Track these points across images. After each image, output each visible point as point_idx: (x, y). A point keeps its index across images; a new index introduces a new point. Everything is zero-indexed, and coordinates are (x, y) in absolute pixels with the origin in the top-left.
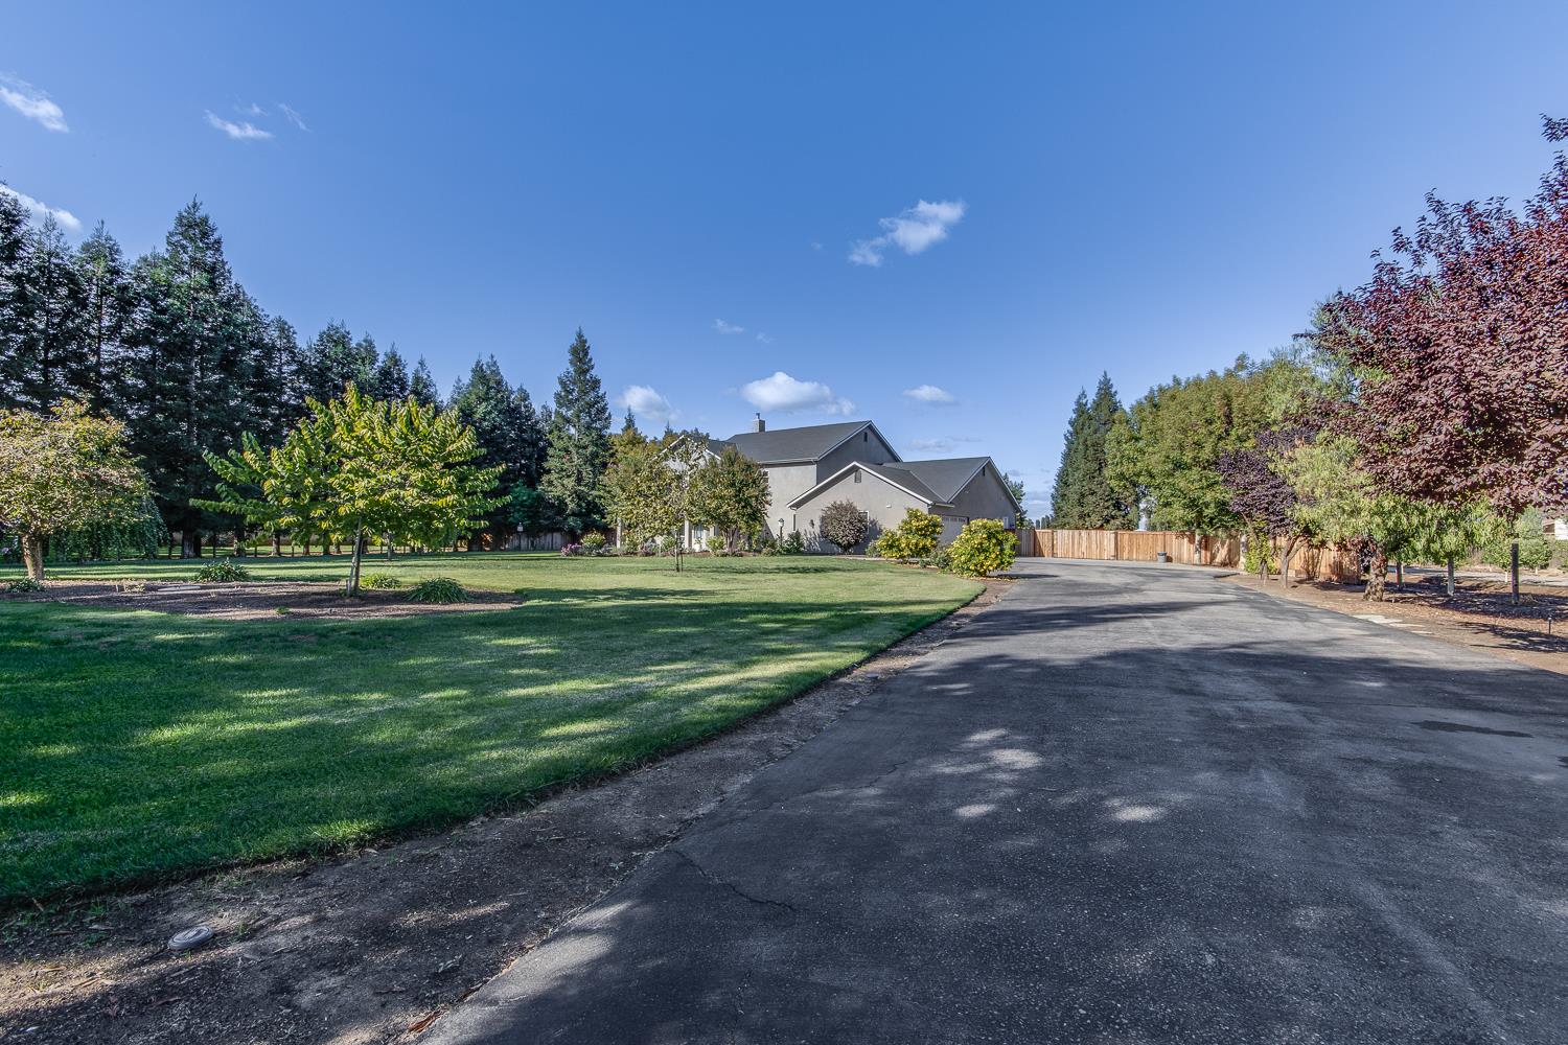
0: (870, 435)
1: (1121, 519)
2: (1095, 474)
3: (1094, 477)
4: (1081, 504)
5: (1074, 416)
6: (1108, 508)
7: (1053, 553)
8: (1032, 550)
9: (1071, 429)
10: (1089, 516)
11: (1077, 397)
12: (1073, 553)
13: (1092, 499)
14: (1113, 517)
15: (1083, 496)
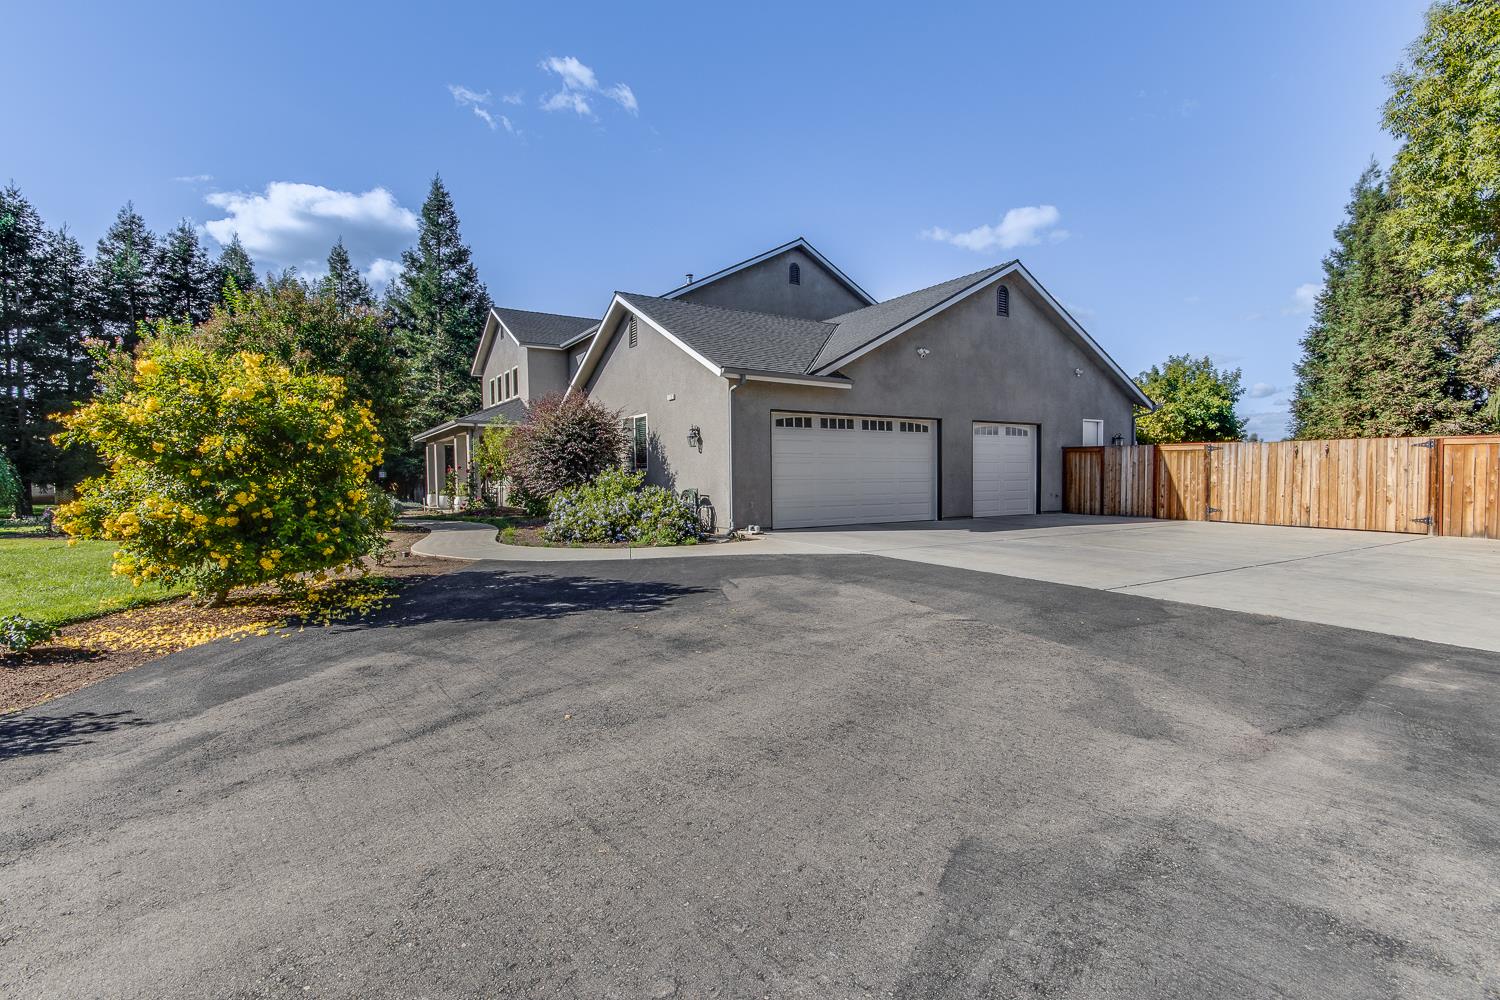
0: (806, 269)
1: (1461, 419)
2: (1394, 324)
3: (1389, 330)
4: (1353, 391)
5: (1348, 219)
6: (1425, 395)
7: (1208, 511)
8: (1148, 502)
9: (1340, 248)
10: (1373, 415)
11: (1357, 179)
12: (1272, 511)
13: (1379, 378)
14: (1439, 416)
15: (1357, 372)
